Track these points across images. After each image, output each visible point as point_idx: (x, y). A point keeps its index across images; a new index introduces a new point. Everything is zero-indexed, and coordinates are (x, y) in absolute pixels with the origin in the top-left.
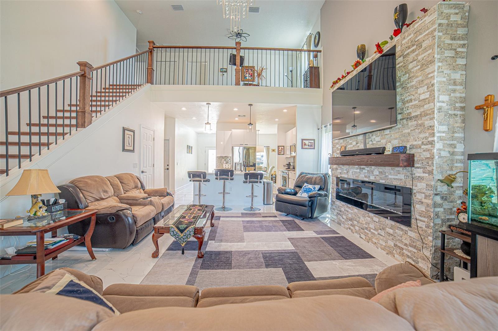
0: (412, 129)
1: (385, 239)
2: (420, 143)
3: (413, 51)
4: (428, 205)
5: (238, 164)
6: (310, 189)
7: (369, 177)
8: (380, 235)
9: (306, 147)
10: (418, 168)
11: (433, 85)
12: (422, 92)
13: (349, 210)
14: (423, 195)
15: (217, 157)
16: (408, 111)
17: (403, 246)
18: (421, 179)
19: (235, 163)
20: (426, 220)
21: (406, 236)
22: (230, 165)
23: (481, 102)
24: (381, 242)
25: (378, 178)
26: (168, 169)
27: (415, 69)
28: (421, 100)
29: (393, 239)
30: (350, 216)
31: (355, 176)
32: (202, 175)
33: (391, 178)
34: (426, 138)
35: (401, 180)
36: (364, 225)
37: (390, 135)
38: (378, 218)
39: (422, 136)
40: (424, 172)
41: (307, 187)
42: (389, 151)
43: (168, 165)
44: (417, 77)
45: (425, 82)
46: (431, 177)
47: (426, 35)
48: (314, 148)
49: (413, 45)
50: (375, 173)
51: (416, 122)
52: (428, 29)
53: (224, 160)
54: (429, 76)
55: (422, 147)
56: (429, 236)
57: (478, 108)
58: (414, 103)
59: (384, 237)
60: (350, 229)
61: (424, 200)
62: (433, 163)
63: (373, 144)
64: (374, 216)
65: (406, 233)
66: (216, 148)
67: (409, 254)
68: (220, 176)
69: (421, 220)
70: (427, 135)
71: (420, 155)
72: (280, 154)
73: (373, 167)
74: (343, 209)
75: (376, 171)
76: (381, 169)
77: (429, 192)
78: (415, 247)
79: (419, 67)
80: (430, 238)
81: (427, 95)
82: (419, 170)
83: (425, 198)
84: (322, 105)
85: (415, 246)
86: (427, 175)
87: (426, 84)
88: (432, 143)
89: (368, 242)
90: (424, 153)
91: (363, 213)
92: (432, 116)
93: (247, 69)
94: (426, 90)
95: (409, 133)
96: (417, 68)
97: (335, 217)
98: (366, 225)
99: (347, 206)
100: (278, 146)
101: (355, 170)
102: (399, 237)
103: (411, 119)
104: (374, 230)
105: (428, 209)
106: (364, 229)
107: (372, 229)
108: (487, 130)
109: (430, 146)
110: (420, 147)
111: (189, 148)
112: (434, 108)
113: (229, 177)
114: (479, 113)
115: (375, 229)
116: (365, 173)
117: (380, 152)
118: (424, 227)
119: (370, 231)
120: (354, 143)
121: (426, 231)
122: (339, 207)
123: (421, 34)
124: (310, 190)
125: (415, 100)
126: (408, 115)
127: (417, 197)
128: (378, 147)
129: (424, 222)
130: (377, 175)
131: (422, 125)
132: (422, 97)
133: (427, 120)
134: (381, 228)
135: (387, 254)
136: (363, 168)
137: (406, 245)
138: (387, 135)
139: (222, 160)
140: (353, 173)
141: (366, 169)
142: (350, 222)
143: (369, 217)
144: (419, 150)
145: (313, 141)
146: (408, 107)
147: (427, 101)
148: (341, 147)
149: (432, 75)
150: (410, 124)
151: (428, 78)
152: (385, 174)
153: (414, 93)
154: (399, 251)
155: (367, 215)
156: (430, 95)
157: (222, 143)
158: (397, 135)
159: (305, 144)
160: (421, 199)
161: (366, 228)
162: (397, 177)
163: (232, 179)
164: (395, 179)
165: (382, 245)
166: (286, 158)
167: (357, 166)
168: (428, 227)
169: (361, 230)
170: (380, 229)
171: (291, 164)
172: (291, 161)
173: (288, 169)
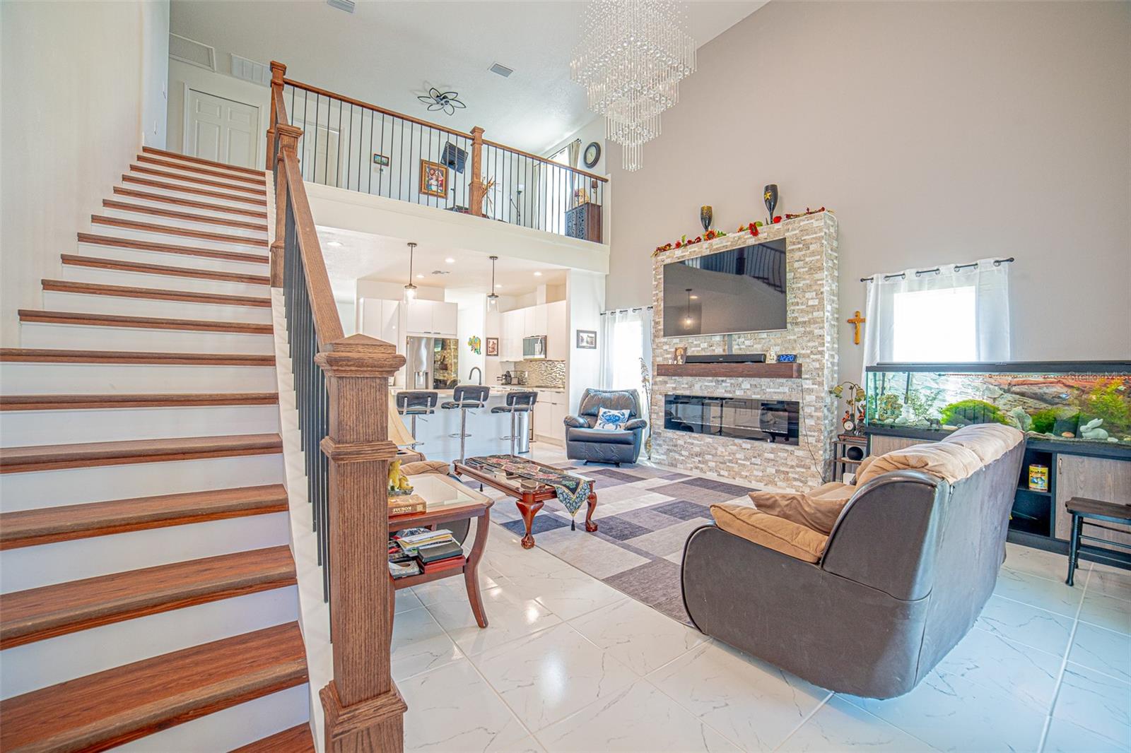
0: (799, 335)
1: (762, 468)
2: (809, 352)
3: (799, 249)
4: (818, 418)
6: (616, 416)
7: (734, 392)
8: (754, 464)
9: (583, 344)
10: (807, 379)
11: (822, 293)
12: (810, 297)
13: (695, 442)
14: (813, 408)
16: (793, 315)
17: (788, 470)
18: (810, 391)
20: (816, 434)
21: (792, 457)
23: (851, 317)
24: (756, 473)
25: (749, 393)
27: (802, 270)
28: (809, 306)
29: (774, 465)
30: (697, 449)
31: (706, 392)
33: (770, 392)
34: (816, 347)
35: (784, 393)
36: (726, 457)
37: (768, 340)
38: (750, 443)
39: (810, 344)
40: (813, 384)
41: (608, 414)
42: (771, 359)
44: (804, 279)
45: (814, 288)
46: (821, 388)
47: (813, 238)
48: (595, 348)
49: (799, 243)
50: (743, 387)
51: (803, 329)
52: (816, 233)
54: (819, 282)
55: (812, 356)
56: (819, 450)
57: (850, 321)
58: (801, 307)
59: (760, 465)
60: (697, 468)
61: (814, 414)
62: (823, 374)
63: (740, 349)
64: (744, 442)
65: (792, 453)
67: (797, 476)
69: (811, 436)
70: (817, 344)
71: (808, 364)
72: (490, 355)
73: (741, 379)
74: (680, 442)
75: (746, 383)
76: (756, 381)
77: (820, 404)
78: (803, 467)
79: (807, 269)
80: (821, 452)
81: (816, 302)
82: (808, 381)
83: (815, 411)
84: (608, 273)
85: (804, 465)
86: (817, 386)
87: (815, 290)
88: (821, 353)
89: (734, 478)
90: (814, 363)
91: (721, 441)
92: (821, 325)
93: (432, 169)
94: (815, 297)
95: (795, 341)
96: (804, 270)
97: (664, 457)
98: (730, 456)
99: (690, 437)
100: (487, 339)
101: (707, 384)
102: (783, 461)
103: (797, 324)
104: (744, 460)
105: (819, 422)
106: (725, 463)
107: (740, 459)
108: (857, 344)
109: (820, 356)
110: (809, 357)
112: (823, 317)
113: (481, 403)
114: (850, 326)
115: (746, 459)
116: (726, 387)
117: (759, 359)
118: (814, 442)
119: (737, 463)
120: (705, 345)
121: (816, 446)
122: (671, 440)
123: (807, 234)
124: (617, 418)
125: (802, 304)
126: (793, 319)
127: (805, 411)
128: (748, 353)
129: (814, 436)
130: (748, 389)
131: (811, 333)
132: (811, 303)
133: (816, 328)
134: (756, 455)
135: (766, 485)
136: (722, 381)
137: (792, 467)
138: (763, 339)
140: (703, 388)
141: (728, 381)
142: (697, 459)
143: (735, 445)
144: (808, 360)
145: (593, 335)
146: (794, 310)
147: (816, 308)
148: (676, 349)
149: (821, 282)
150: (796, 330)
151: (818, 285)
152: (761, 387)
153: (801, 296)
154: (783, 476)
155: (732, 442)
156: (819, 303)
158: (779, 341)
159: (582, 340)
160: (811, 413)
161: (730, 461)
162: (778, 390)
164: (775, 393)
165: (758, 476)
167: (710, 378)
168: (818, 441)
169: (721, 465)
170: (755, 457)
171: (512, 374)
172: (511, 368)
173: (506, 384)
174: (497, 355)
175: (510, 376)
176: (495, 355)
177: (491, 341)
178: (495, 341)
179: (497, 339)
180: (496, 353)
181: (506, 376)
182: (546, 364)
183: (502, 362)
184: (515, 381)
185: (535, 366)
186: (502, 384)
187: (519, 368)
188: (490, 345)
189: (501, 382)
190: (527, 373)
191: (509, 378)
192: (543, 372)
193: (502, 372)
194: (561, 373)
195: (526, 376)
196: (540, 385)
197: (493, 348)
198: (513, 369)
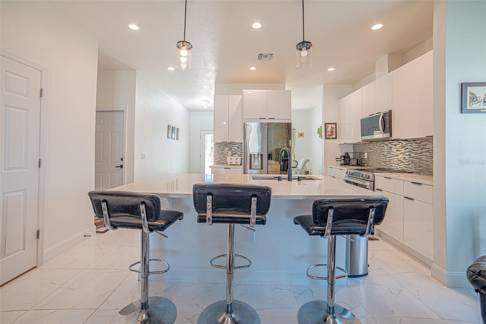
5: (256, 156)
9: (476, 106)
15: (217, 144)
19: (251, 155)
22: (239, 158)
26: (122, 166)
32: (142, 207)
43: (122, 160)
53: (227, 149)
66: (213, 132)
68: (213, 211)
72: (329, 138)
100: (326, 124)
111: (172, 130)
113: (253, 216)
139: (224, 149)
157: (225, 123)
159: (474, 98)
163: (263, 222)
166: (339, 144)
171: (351, 156)
172: (350, 150)
173: (345, 165)
174: (336, 138)
175: (349, 157)
176: (333, 138)
177: (330, 126)
178: (334, 126)
179: (336, 124)
180: (334, 136)
181: (344, 157)
182: (390, 145)
183: (340, 145)
184: (353, 162)
185: (375, 146)
186: (341, 165)
187: (358, 149)
188: (329, 129)
189: (339, 163)
190: (366, 155)
191: (347, 159)
192: (385, 153)
193: (340, 153)
194: (413, 155)
195: (366, 157)
196: (382, 167)
197: (332, 132)
198: (352, 151)
